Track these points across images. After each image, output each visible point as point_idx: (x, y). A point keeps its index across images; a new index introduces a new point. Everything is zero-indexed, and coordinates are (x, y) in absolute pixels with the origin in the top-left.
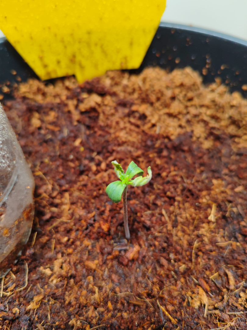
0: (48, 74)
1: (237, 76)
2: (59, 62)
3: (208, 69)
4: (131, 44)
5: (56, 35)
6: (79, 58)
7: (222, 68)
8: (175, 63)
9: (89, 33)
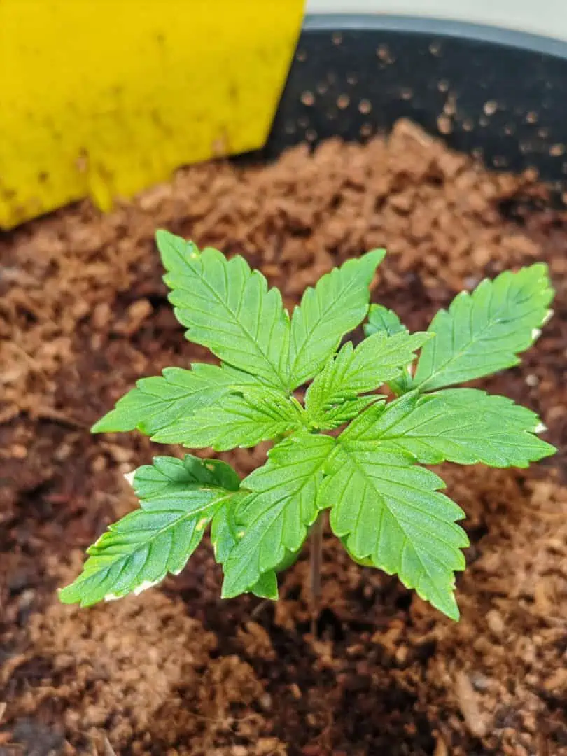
0: (19, 211)
1: (530, 126)
2: (43, 177)
3: (452, 118)
4: (233, 93)
5: (30, 115)
6: (96, 154)
7: (489, 109)
8: (359, 112)
9: (117, 90)
